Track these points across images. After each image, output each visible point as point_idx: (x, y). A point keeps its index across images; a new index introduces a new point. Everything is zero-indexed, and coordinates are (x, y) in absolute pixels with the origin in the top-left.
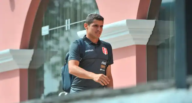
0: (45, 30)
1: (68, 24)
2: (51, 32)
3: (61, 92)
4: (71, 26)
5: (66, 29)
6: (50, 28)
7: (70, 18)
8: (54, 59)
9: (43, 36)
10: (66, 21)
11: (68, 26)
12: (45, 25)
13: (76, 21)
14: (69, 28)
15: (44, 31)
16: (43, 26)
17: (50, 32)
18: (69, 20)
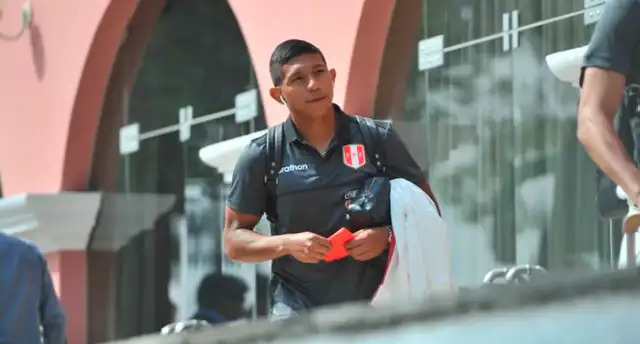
0: (430, 52)
1: (510, 27)
2: (449, 59)
3: (489, 270)
4: (520, 34)
5: (506, 47)
6: (447, 44)
7: (516, 8)
8: (463, 156)
9: (423, 72)
10: (506, 17)
11: (511, 37)
12: (431, 35)
13: (539, 18)
14: (515, 43)
15: (427, 55)
16: (422, 38)
17: (447, 56)
18: (515, 14)
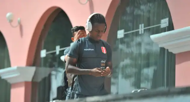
1: (142, 28)
2: (126, 36)
4: (144, 30)
5: (140, 33)
6: (125, 31)
7: (143, 23)
9: (118, 39)
10: (140, 25)
11: (141, 30)
12: (121, 29)
13: (149, 26)
14: (143, 32)
15: (120, 34)
16: (118, 30)
18: (143, 25)
